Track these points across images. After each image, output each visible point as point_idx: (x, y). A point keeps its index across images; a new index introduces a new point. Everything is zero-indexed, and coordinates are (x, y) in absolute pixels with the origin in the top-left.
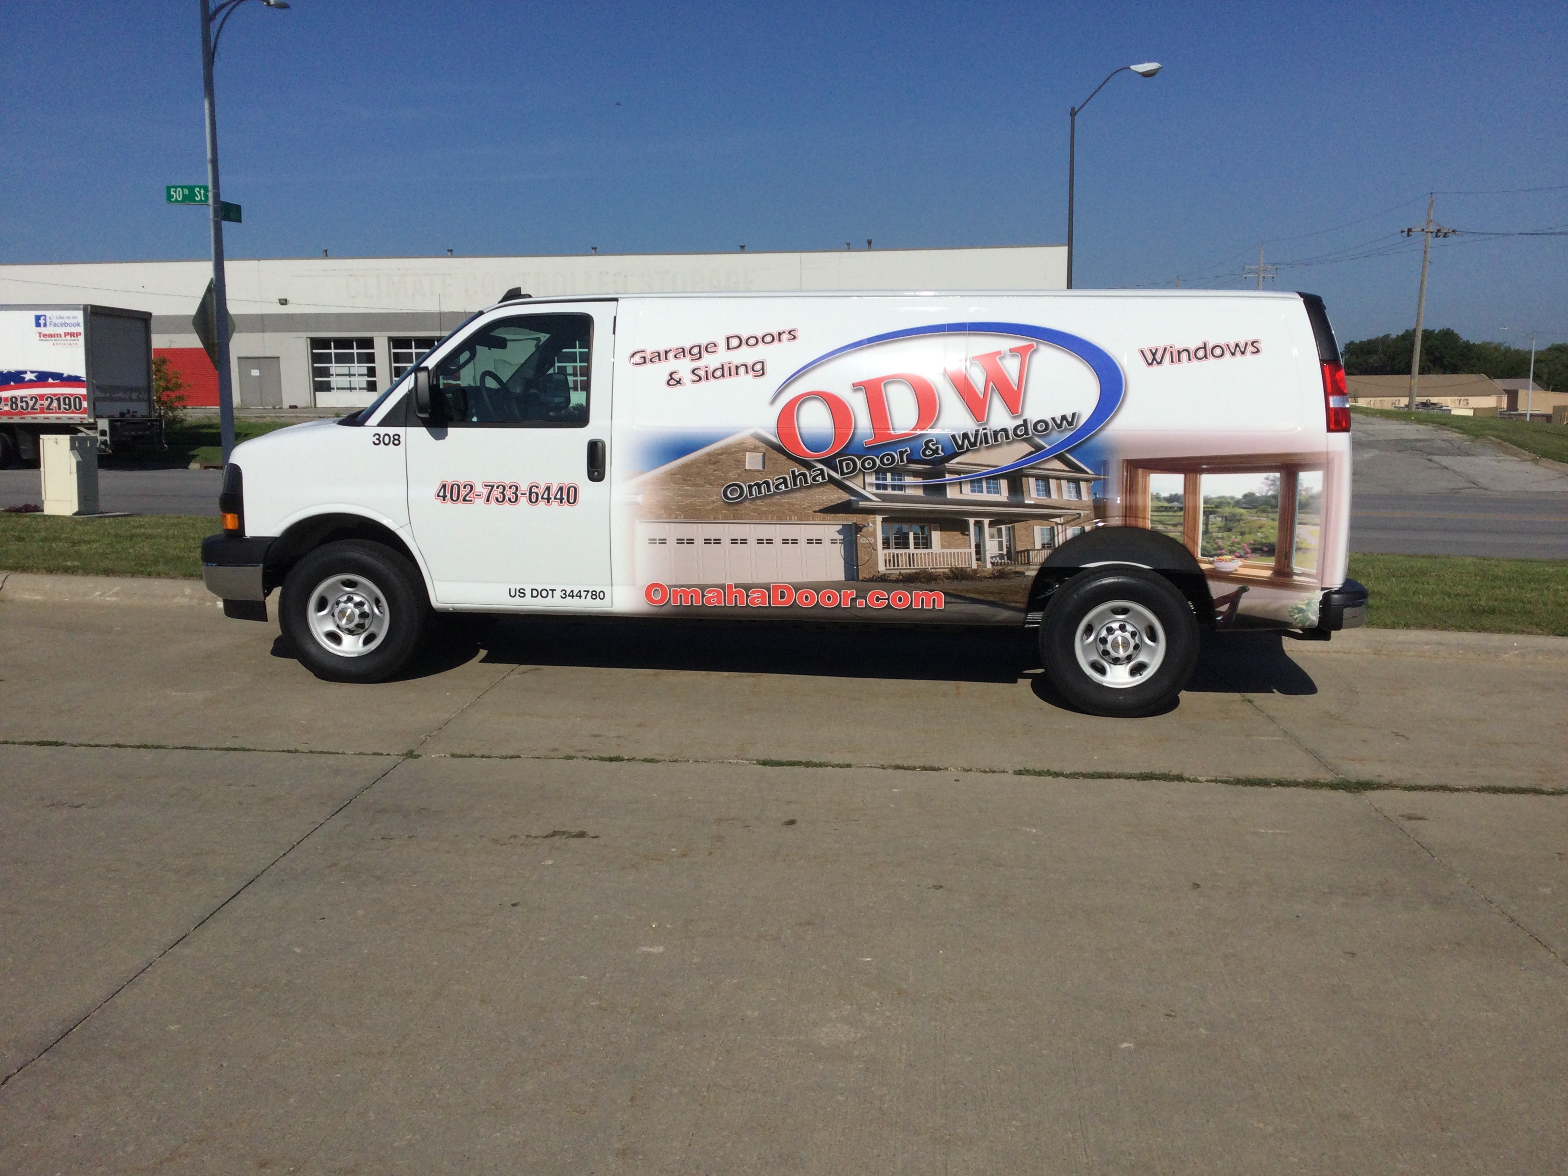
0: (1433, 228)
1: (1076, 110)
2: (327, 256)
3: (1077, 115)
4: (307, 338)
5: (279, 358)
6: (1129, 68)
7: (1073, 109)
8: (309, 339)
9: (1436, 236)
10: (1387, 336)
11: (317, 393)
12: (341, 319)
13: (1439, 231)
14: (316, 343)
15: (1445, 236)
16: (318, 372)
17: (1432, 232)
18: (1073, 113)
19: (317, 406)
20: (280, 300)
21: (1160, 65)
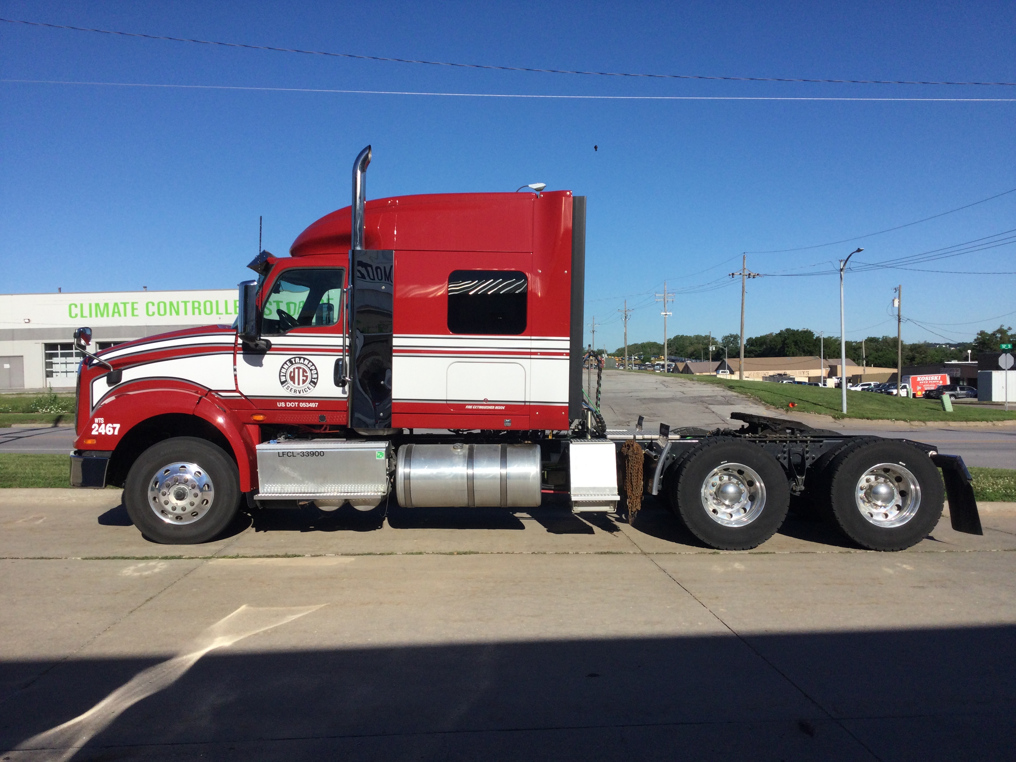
2: (60, 292)
5: (23, 356)
8: (43, 344)
10: (771, 334)
14: (48, 346)
20: (25, 320)
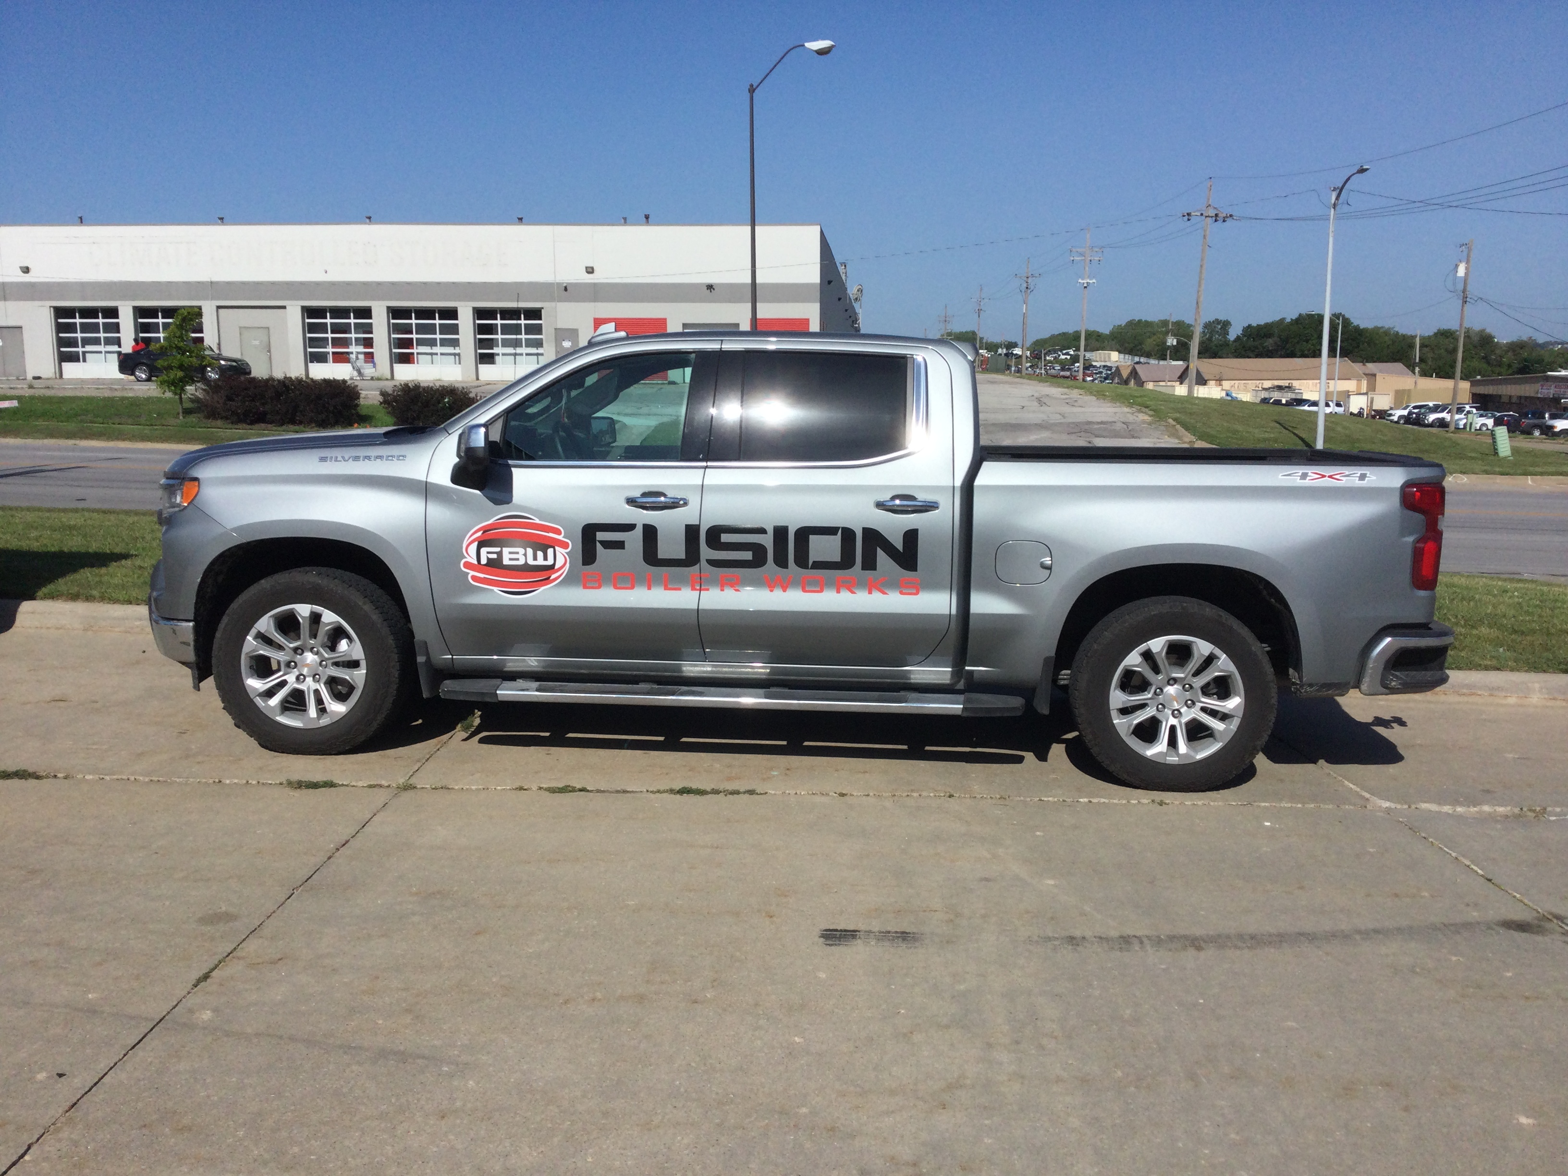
0: (1212, 212)
1: (754, 87)
2: (81, 222)
3: (756, 91)
4: (50, 307)
5: (21, 327)
6: (804, 45)
7: (752, 86)
8: (52, 309)
9: (1216, 221)
11: (63, 364)
12: (83, 288)
13: (1216, 215)
14: (60, 312)
15: (1224, 221)
16: (61, 343)
17: (1212, 217)
18: (752, 90)
19: (64, 377)
20: (21, 268)
21: (833, 43)
